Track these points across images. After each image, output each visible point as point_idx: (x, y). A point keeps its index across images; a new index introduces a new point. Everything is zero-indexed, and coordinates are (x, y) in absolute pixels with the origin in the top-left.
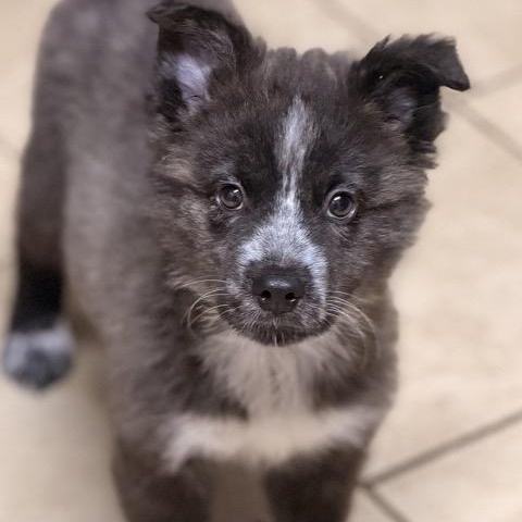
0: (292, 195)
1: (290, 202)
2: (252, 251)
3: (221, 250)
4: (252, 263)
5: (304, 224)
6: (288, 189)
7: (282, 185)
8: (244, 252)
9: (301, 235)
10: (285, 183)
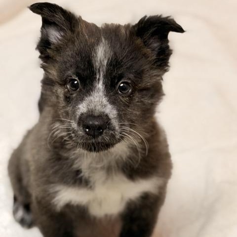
0: (101, 82)
1: (100, 85)
2: (82, 108)
3: (69, 109)
4: (82, 114)
5: (106, 96)
6: (99, 79)
7: (96, 78)
8: (79, 108)
9: (105, 100)
10: (98, 77)
